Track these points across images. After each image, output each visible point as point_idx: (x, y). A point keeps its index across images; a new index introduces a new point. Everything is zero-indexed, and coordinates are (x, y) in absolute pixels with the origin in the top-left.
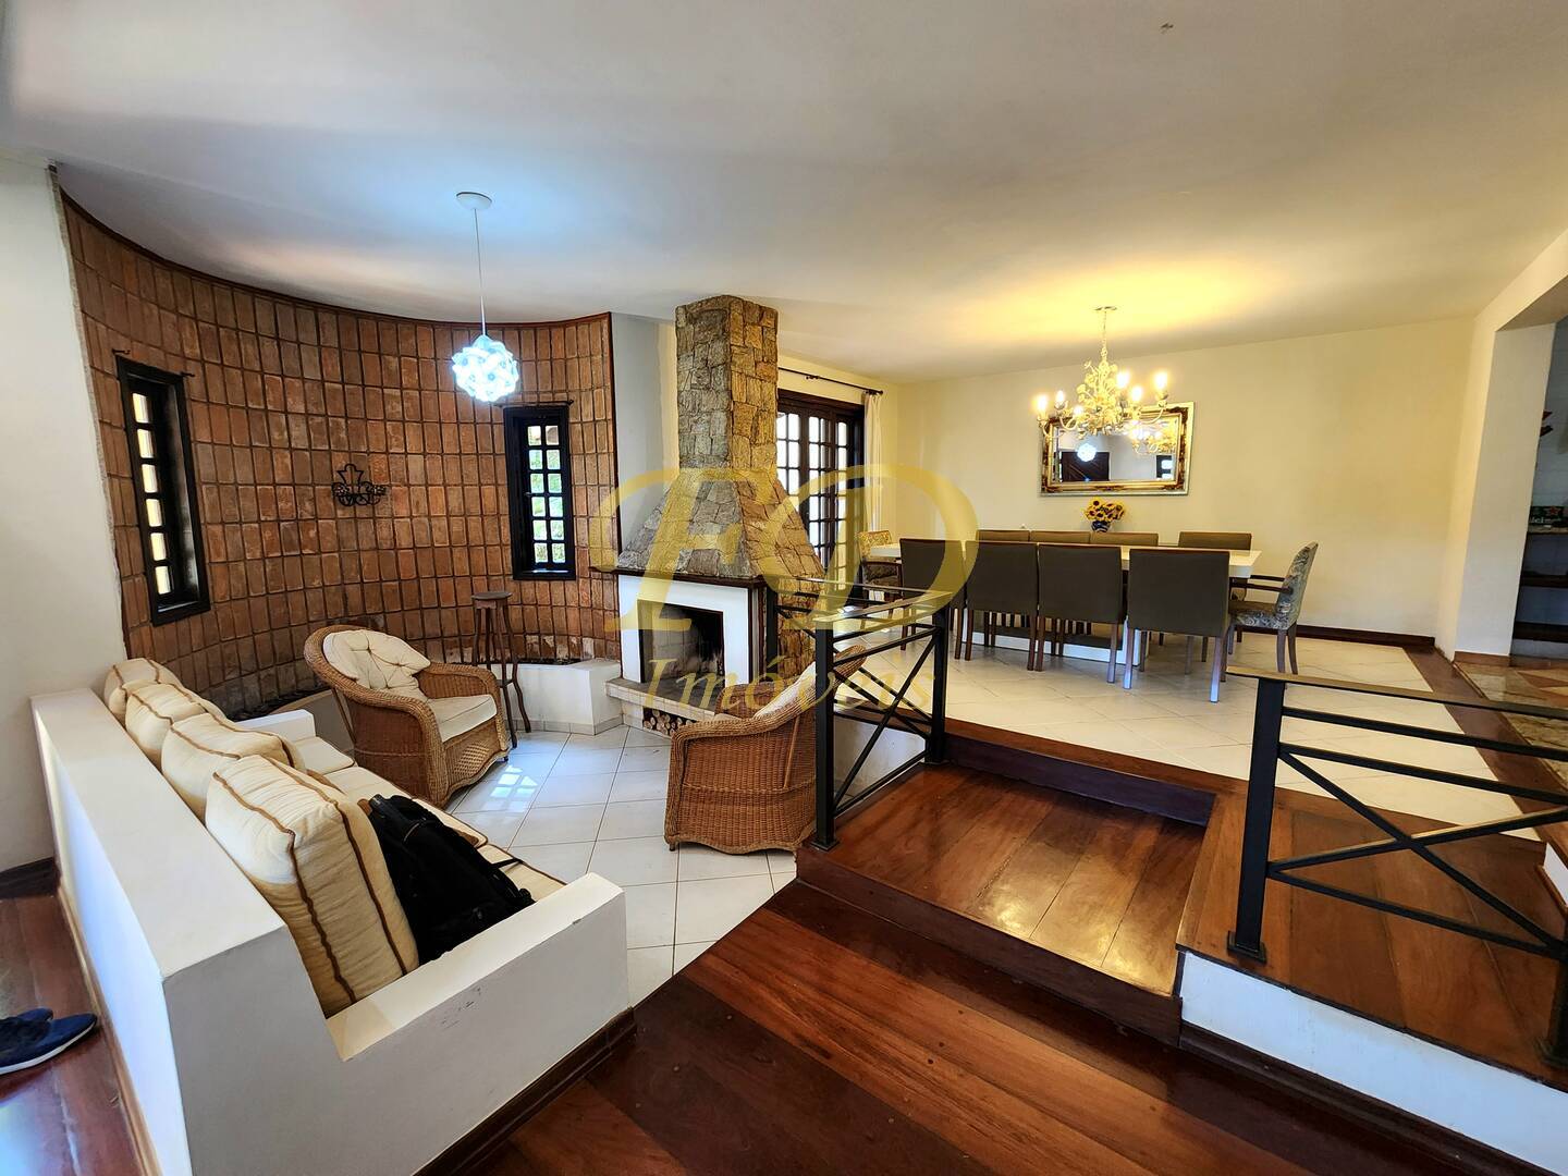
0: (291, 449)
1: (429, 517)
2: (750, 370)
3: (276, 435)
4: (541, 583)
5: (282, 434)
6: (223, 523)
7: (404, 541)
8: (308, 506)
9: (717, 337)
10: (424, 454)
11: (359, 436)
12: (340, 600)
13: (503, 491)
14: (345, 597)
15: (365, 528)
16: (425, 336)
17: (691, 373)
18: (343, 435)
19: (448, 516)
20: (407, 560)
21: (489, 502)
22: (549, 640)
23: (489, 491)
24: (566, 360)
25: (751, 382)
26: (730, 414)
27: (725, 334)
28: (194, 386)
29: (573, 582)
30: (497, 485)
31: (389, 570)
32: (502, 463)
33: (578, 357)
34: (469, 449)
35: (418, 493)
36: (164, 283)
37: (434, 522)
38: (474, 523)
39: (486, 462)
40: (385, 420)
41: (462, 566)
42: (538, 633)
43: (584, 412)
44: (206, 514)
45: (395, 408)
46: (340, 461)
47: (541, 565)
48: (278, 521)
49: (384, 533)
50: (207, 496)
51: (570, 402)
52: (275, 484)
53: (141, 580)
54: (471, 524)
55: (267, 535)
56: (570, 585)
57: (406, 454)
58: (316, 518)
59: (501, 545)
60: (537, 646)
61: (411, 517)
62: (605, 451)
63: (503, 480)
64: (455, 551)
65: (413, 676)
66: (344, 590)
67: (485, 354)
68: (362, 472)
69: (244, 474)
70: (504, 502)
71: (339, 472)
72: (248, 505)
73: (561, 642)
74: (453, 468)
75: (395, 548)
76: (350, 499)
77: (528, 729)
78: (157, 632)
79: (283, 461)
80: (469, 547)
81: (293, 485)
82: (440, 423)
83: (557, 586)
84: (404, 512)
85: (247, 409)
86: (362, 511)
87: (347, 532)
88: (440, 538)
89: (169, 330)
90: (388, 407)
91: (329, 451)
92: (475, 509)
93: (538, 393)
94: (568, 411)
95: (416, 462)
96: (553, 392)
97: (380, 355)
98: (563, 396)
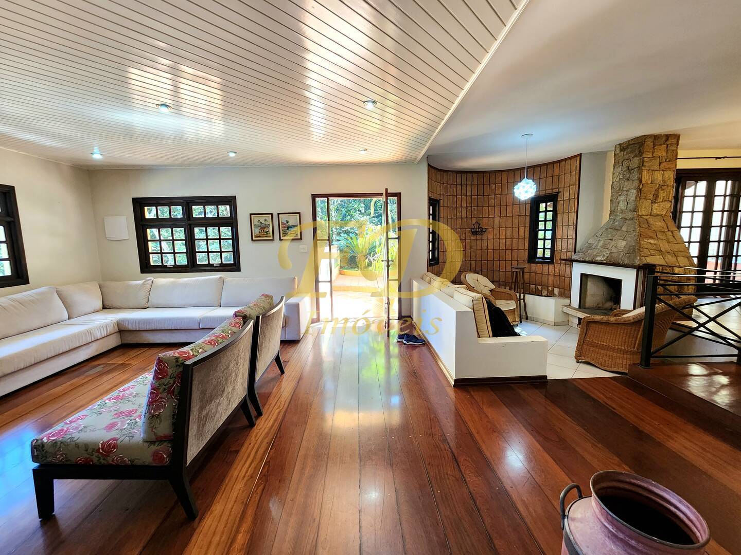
0: (461, 218)
1: (499, 239)
2: (656, 167)
3: (458, 215)
4: (539, 265)
7: (490, 247)
8: (464, 235)
9: (636, 156)
10: (500, 217)
11: (481, 212)
12: (469, 266)
13: (527, 229)
14: (471, 265)
15: (479, 243)
16: (505, 175)
17: (620, 173)
18: (476, 213)
19: (506, 238)
20: (490, 254)
21: (521, 234)
22: (540, 287)
23: (522, 229)
24: (559, 175)
25: (656, 173)
26: (639, 190)
27: (641, 153)
28: (442, 202)
29: (553, 265)
30: (525, 227)
31: (484, 257)
32: (528, 219)
33: (565, 174)
34: (516, 214)
35: (496, 230)
37: (501, 241)
38: (515, 241)
39: (522, 219)
40: (489, 206)
41: (508, 257)
42: (535, 284)
43: (565, 195)
45: (492, 202)
46: (474, 221)
47: (540, 258)
49: (484, 244)
51: (559, 193)
56: (551, 266)
57: (494, 217)
58: (466, 239)
59: (524, 249)
60: (534, 289)
61: (493, 239)
62: (573, 211)
63: (528, 225)
64: (507, 251)
65: (490, 291)
66: (471, 263)
67: (525, 185)
68: (480, 224)
70: (527, 233)
71: (473, 224)
73: (545, 289)
74: (510, 221)
75: (487, 250)
76: (474, 233)
77: (527, 319)
78: (430, 268)
79: (459, 221)
80: (512, 250)
81: (461, 229)
82: (507, 205)
83: (546, 267)
84: (492, 237)
85: (452, 207)
86: (479, 237)
87: (473, 244)
88: (502, 247)
89: (438, 188)
90: (490, 202)
91: (471, 218)
92: (516, 236)
93: (545, 190)
94: (558, 196)
95: (497, 220)
96: (552, 189)
97: (489, 184)
98: (556, 190)
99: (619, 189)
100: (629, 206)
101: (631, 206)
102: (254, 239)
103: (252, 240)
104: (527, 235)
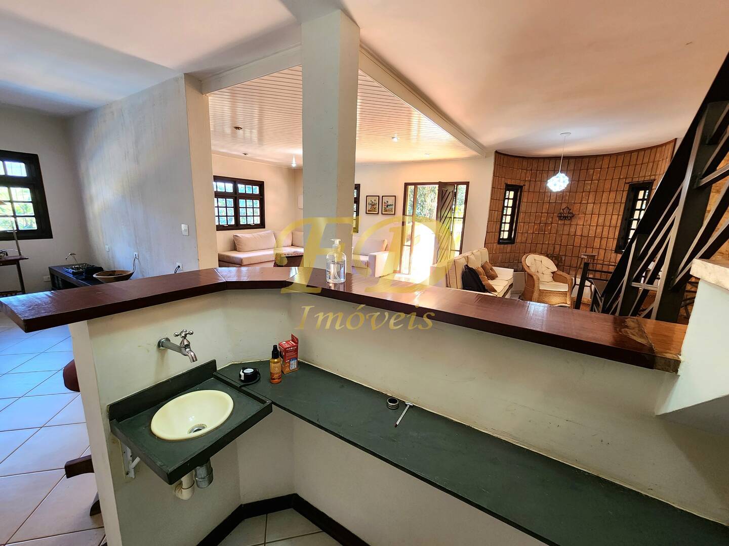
0: (549, 203)
1: (590, 225)
3: (546, 199)
5: (548, 198)
6: (524, 223)
7: (579, 233)
8: (550, 219)
10: (594, 203)
11: (572, 198)
12: (552, 249)
13: (620, 217)
14: (554, 248)
15: (567, 228)
18: (567, 198)
19: (597, 226)
20: (578, 240)
21: (614, 222)
23: (615, 217)
28: (526, 188)
30: (618, 215)
31: (571, 242)
32: (623, 206)
33: (663, 160)
34: (611, 201)
35: (588, 217)
36: (525, 163)
37: (591, 227)
38: (606, 229)
39: (617, 206)
40: (583, 192)
41: (597, 245)
44: (520, 220)
45: (588, 188)
46: (564, 206)
48: (540, 223)
49: (573, 230)
50: (521, 215)
51: (654, 180)
52: (542, 213)
53: (497, 234)
54: (605, 229)
55: (536, 227)
57: (587, 203)
58: (552, 223)
59: (614, 238)
61: (583, 225)
63: (621, 213)
64: (596, 239)
65: (551, 273)
68: (570, 210)
69: (534, 210)
70: (620, 221)
71: (563, 210)
72: (533, 218)
74: (603, 208)
75: (575, 235)
76: (562, 217)
78: (498, 246)
79: (546, 206)
80: (601, 238)
81: (547, 213)
84: (581, 223)
86: (567, 222)
87: (560, 228)
88: (592, 234)
89: (523, 175)
90: (585, 188)
91: (561, 203)
92: (607, 223)
93: (645, 176)
94: (653, 183)
95: (590, 207)
96: (650, 176)
97: (587, 170)
98: (653, 177)
102: (367, 212)
103: (366, 213)
104: (619, 225)
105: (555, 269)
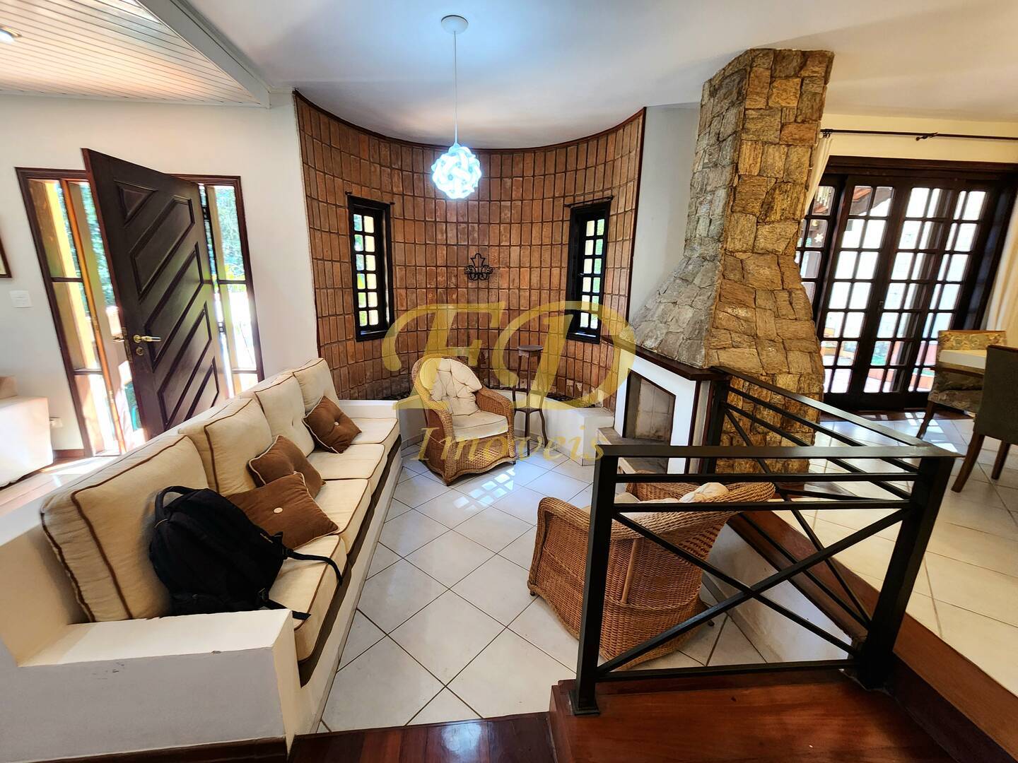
0: (447, 245)
1: (519, 289)
2: (772, 136)
3: (439, 237)
4: (579, 343)
5: (443, 236)
6: (406, 288)
8: (454, 280)
9: (733, 104)
10: (520, 246)
11: (485, 235)
12: (466, 338)
13: (564, 272)
15: (484, 295)
16: (529, 158)
17: (705, 151)
18: (476, 235)
19: (530, 289)
21: (555, 281)
22: (579, 386)
23: (556, 271)
24: (614, 161)
25: (771, 150)
26: (733, 191)
27: (741, 97)
28: (396, 210)
29: (597, 345)
30: (561, 267)
32: (566, 249)
33: (622, 157)
34: (547, 241)
35: (514, 272)
36: (385, 152)
37: (522, 293)
38: (545, 294)
39: (556, 250)
40: (500, 224)
42: (573, 379)
43: (621, 204)
44: (397, 283)
45: (506, 215)
46: (473, 251)
47: (584, 330)
48: (437, 288)
49: (494, 298)
50: (398, 273)
51: (612, 197)
52: (437, 266)
53: (351, 317)
54: (543, 296)
55: (430, 296)
56: (596, 347)
57: (510, 246)
58: (457, 287)
60: (572, 388)
61: (509, 289)
62: (628, 238)
63: (565, 264)
65: (473, 393)
66: (468, 333)
68: (484, 259)
69: (420, 260)
70: (564, 280)
71: (472, 259)
72: (421, 278)
73: (586, 390)
74: (536, 255)
76: (473, 275)
78: (360, 345)
79: (442, 251)
81: (446, 266)
82: (532, 223)
83: (588, 346)
84: (506, 286)
85: (425, 221)
86: (482, 284)
87: (473, 296)
88: (524, 304)
89: (385, 179)
90: (503, 215)
91: (468, 246)
92: (546, 286)
93: (593, 193)
94: (610, 205)
95: (515, 251)
96: (603, 191)
97: (501, 178)
98: (608, 193)
99: (701, 189)
100: (712, 227)
101: (715, 229)
104: (564, 286)
105: (476, 384)
